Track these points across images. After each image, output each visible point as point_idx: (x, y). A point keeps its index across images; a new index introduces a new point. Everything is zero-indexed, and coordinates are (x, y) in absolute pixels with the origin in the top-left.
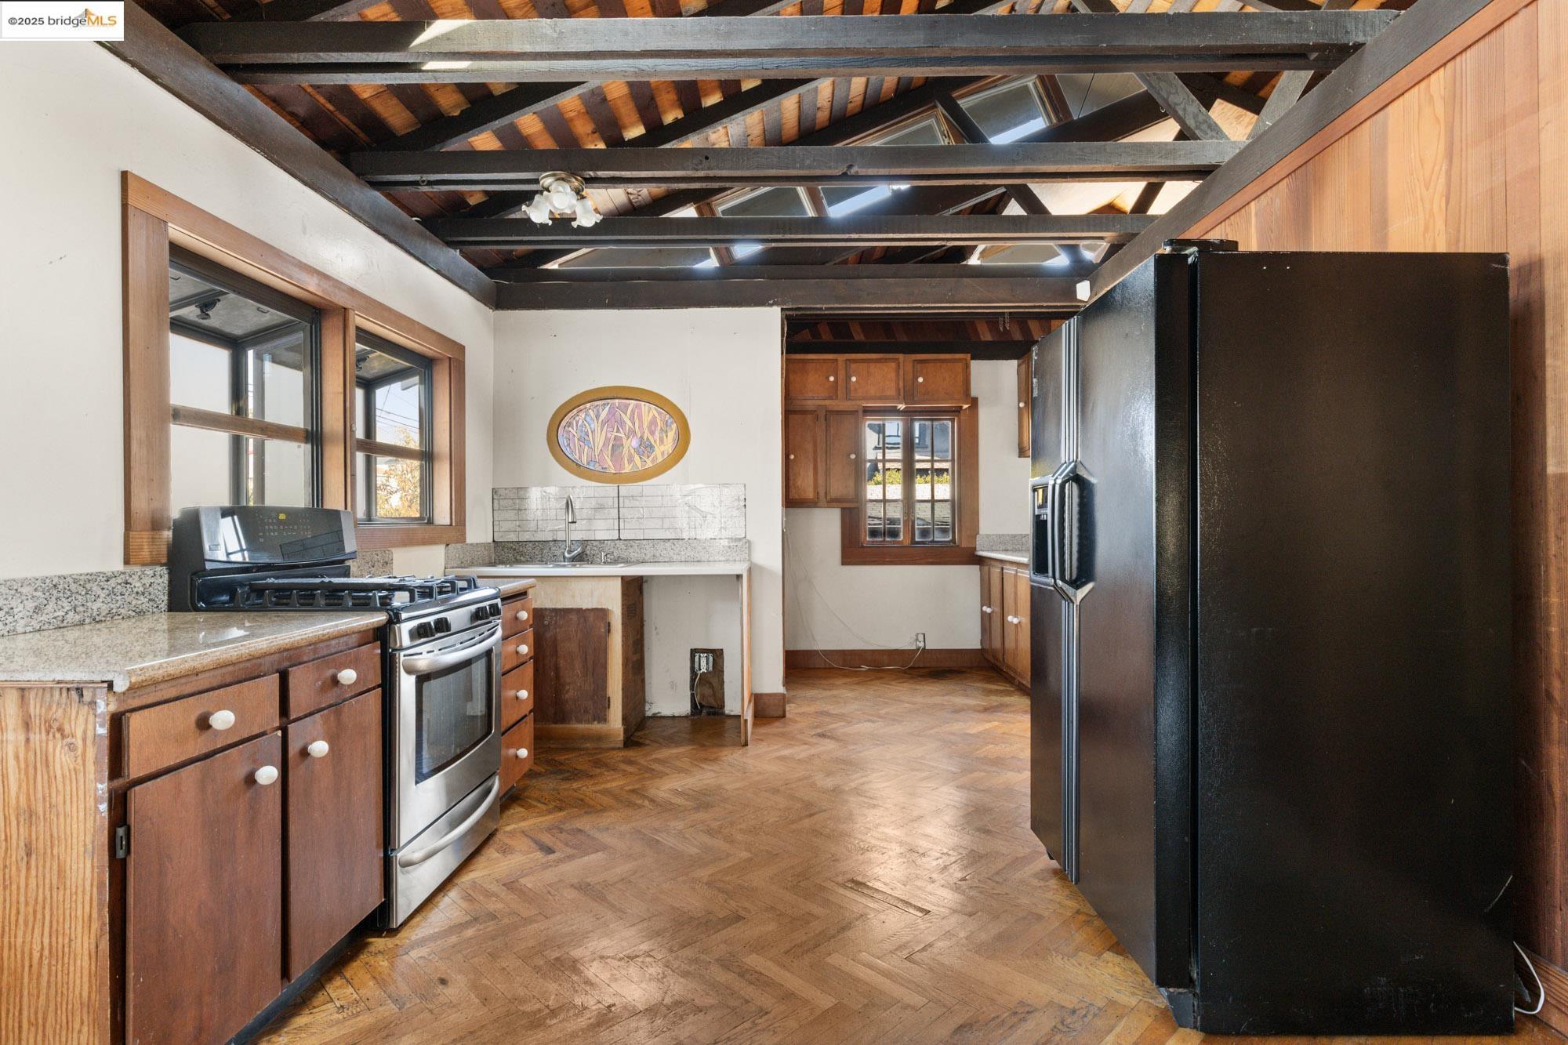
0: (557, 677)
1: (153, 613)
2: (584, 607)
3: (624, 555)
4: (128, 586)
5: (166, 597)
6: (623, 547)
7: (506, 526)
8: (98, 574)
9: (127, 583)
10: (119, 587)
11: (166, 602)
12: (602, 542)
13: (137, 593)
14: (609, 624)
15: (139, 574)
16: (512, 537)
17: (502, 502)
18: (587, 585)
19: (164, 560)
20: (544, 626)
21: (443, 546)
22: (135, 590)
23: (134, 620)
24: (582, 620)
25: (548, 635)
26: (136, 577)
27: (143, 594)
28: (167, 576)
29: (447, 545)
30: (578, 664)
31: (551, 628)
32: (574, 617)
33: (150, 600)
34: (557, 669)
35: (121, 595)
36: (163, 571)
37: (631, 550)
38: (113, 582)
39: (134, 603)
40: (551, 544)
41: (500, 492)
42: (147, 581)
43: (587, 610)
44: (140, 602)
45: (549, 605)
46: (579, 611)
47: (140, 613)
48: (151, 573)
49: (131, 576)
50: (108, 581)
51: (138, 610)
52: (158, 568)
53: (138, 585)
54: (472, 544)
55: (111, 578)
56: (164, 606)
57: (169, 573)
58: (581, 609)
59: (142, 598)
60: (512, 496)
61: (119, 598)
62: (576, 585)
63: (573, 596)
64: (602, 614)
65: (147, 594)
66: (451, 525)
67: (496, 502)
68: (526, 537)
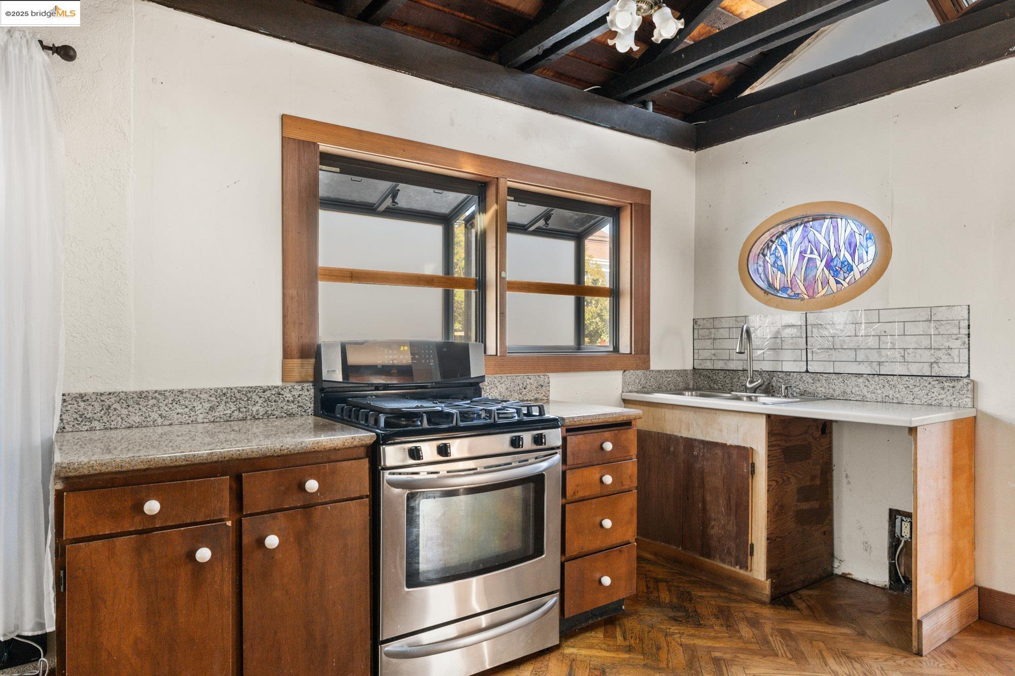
0: (704, 509)
1: (302, 415)
2: (729, 443)
3: (811, 389)
4: (280, 396)
5: (312, 405)
6: (810, 381)
7: (705, 354)
8: (256, 388)
9: (280, 394)
10: (273, 396)
11: (312, 408)
12: (788, 373)
13: (288, 401)
14: (753, 465)
15: (289, 388)
16: (708, 365)
17: (701, 332)
18: (734, 420)
19: (311, 379)
20: (695, 456)
21: (622, 372)
22: (286, 399)
23: (285, 420)
24: (726, 456)
25: (698, 466)
26: (287, 391)
27: (293, 402)
28: (313, 390)
29: (625, 371)
30: (722, 501)
31: (700, 459)
32: (719, 452)
33: (299, 406)
34: (704, 502)
35: (275, 401)
36: (309, 386)
37: (818, 385)
38: (268, 393)
39: (285, 407)
40: (740, 373)
41: (700, 322)
42: (296, 393)
43: (731, 446)
44: (291, 408)
45: (699, 436)
46: (724, 446)
47: (291, 415)
48: (300, 388)
49: (283, 390)
50: (264, 392)
51: (288, 413)
52: (305, 385)
53: (288, 395)
54: (659, 371)
55: (267, 390)
56: (310, 411)
57: (314, 388)
58: (725, 445)
59: (292, 404)
60: (708, 325)
61: (274, 404)
62: (725, 420)
63: (721, 430)
64: (745, 453)
65: (296, 402)
66: (631, 353)
67: (696, 331)
68: (719, 365)
